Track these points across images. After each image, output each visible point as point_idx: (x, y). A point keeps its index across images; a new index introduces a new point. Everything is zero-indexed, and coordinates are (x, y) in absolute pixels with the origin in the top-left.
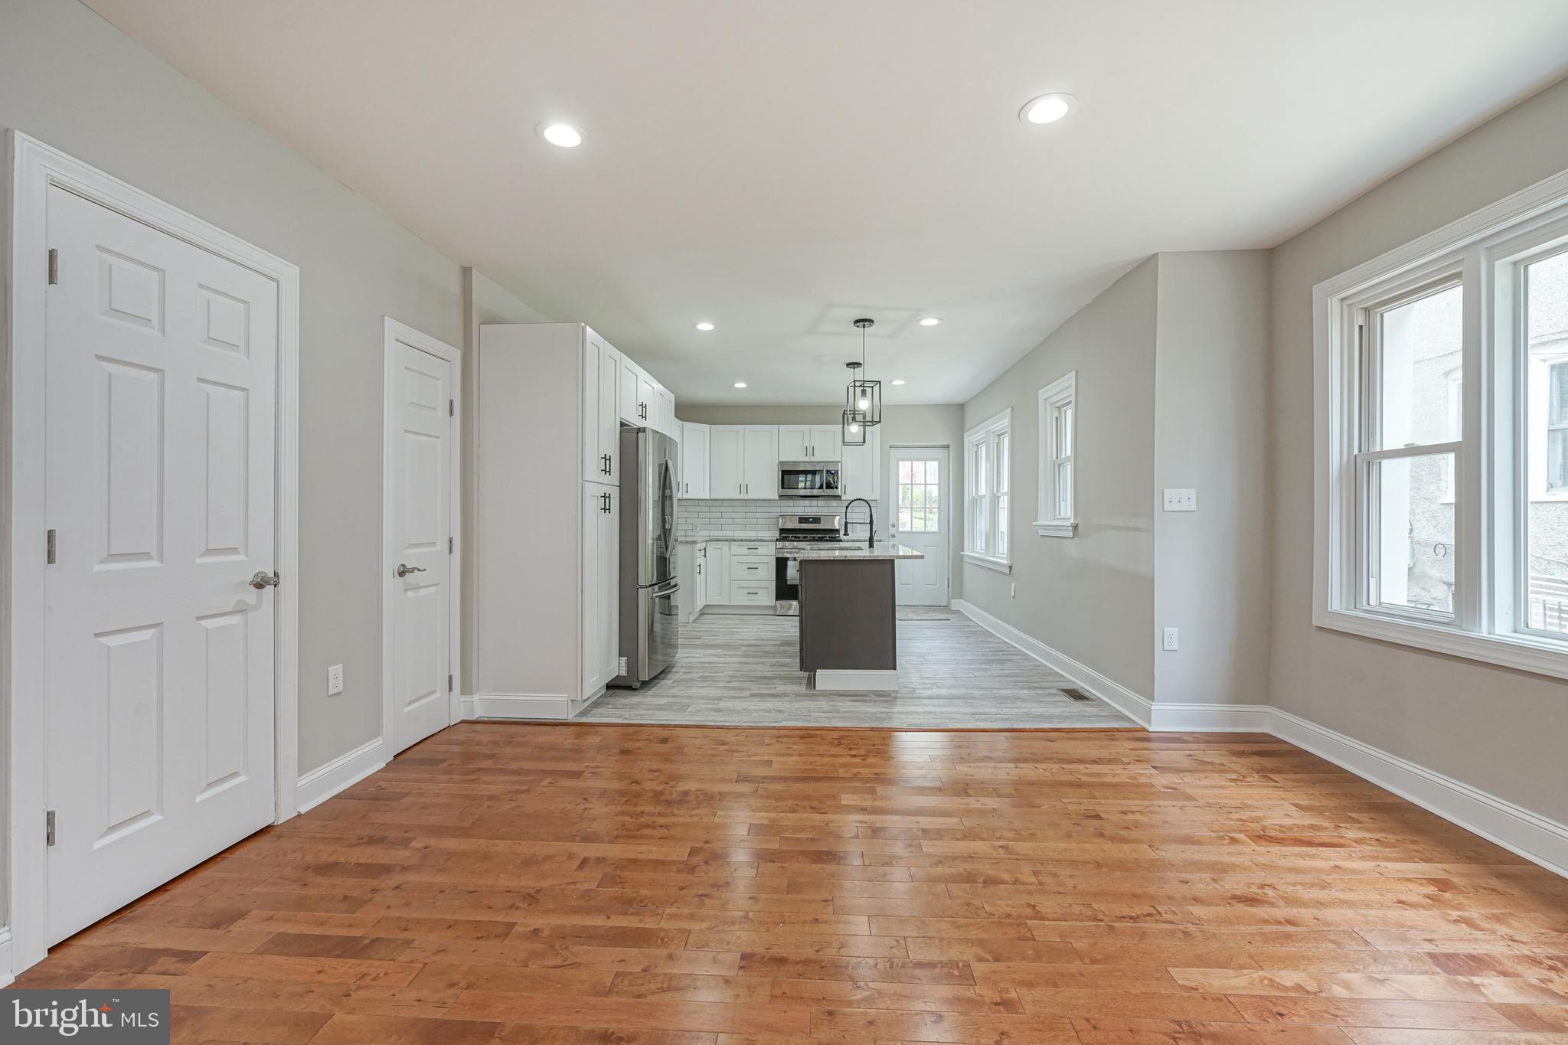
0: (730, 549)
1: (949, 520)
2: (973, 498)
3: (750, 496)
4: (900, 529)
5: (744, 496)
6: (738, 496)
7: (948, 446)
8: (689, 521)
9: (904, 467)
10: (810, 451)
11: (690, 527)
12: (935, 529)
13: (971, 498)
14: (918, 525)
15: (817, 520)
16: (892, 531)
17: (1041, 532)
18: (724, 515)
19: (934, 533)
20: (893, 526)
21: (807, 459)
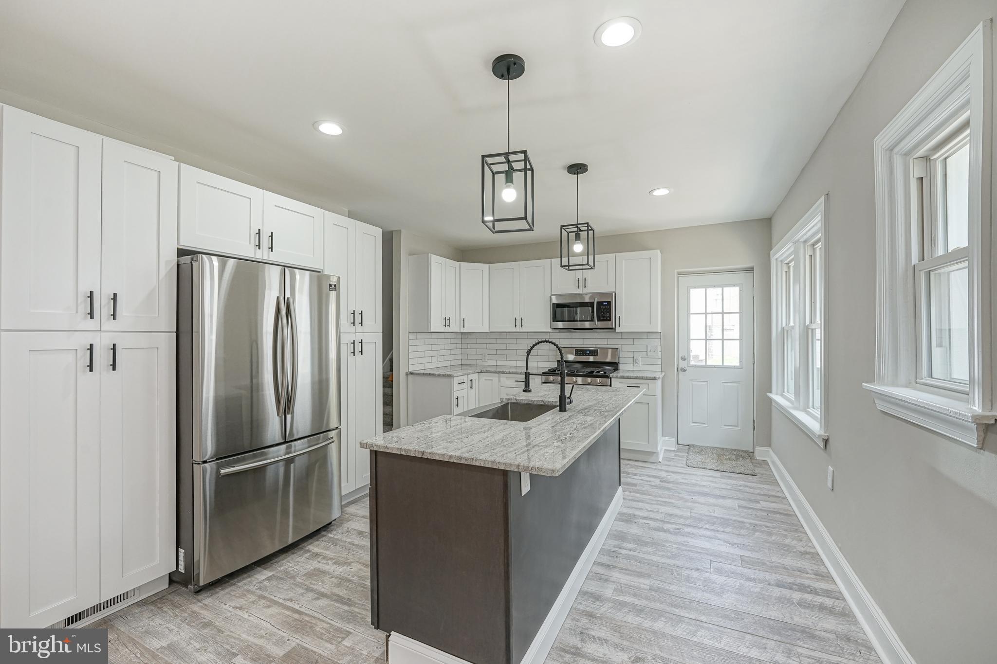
0: (499, 381)
1: (754, 354)
2: (783, 329)
3: (524, 329)
4: (692, 363)
5: (518, 329)
6: (514, 330)
7: (752, 269)
8: (479, 352)
9: (697, 296)
10: (581, 283)
11: (480, 357)
12: (736, 363)
13: (780, 329)
14: (715, 360)
15: (594, 353)
16: (682, 364)
17: (881, 406)
18: (509, 347)
19: (734, 367)
20: (684, 359)
21: (579, 291)
